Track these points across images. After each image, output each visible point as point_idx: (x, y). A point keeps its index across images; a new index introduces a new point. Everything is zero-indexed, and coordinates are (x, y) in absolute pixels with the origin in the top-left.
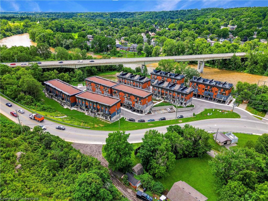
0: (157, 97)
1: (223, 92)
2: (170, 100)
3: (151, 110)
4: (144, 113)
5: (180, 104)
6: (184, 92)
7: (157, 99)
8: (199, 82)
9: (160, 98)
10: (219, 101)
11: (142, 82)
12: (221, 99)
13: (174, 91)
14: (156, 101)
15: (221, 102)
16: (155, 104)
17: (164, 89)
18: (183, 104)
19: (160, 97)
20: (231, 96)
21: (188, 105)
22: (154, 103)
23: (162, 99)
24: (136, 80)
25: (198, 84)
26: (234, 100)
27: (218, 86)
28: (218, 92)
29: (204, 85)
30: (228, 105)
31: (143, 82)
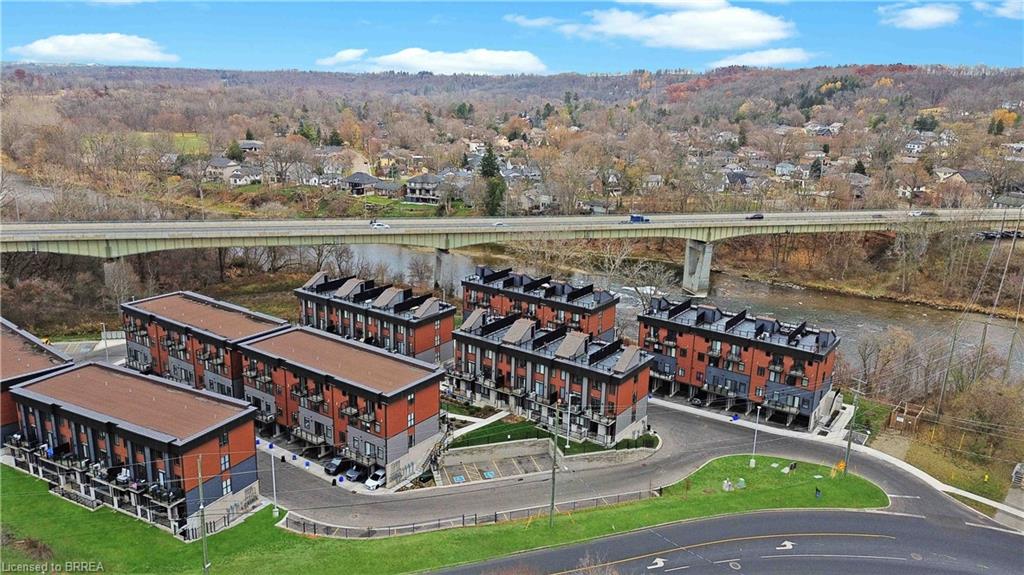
0: (478, 396)
1: (793, 372)
2: (540, 411)
3: (434, 461)
4: (392, 479)
5: (584, 429)
6: (602, 368)
7: (479, 402)
8: (678, 322)
9: (492, 401)
10: (779, 418)
11: (408, 321)
12: (787, 409)
13: (552, 365)
14: (471, 414)
15: (790, 419)
16: (458, 433)
17: (510, 353)
18: (601, 430)
19: (493, 395)
20: (831, 394)
21: (629, 436)
22: (453, 425)
23: (500, 403)
24: (382, 312)
25: (675, 331)
26: (850, 411)
27: (768, 341)
28: (773, 374)
29: (702, 336)
30: (821, 438)
31: (415, 318)
